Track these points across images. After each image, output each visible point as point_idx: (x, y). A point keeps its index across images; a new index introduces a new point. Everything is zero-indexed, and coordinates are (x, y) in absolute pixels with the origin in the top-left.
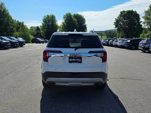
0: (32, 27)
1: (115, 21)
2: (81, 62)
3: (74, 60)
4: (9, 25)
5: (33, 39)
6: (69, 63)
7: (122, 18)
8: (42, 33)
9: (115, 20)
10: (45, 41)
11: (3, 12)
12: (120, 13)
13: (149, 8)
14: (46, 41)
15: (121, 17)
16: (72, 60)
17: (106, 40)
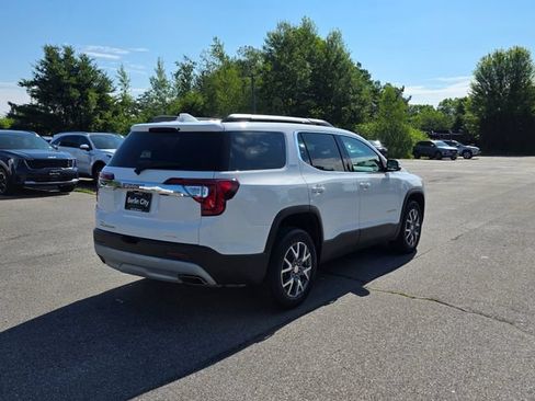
0: (446, 101)
2: (147, 209)
3: (136, 201)
4: (346, 102)
5: (421, 143)
8: (470, 122)
10: (466, 151)
11: (336, 62)
14: (469, 151)
16: (131, 201)
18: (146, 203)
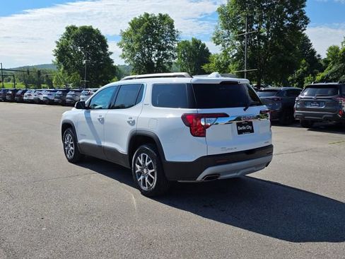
1: (57, 49)
2: (252, 131)
3: (244, 128)
6: (239, 134)
7: (71, 41)
9: (56, 45)
12: (65, 31)
13: (130, 27)
15: (68, 40)
16: (241, 128)
17: (56, 91)
18: (250, 127)
